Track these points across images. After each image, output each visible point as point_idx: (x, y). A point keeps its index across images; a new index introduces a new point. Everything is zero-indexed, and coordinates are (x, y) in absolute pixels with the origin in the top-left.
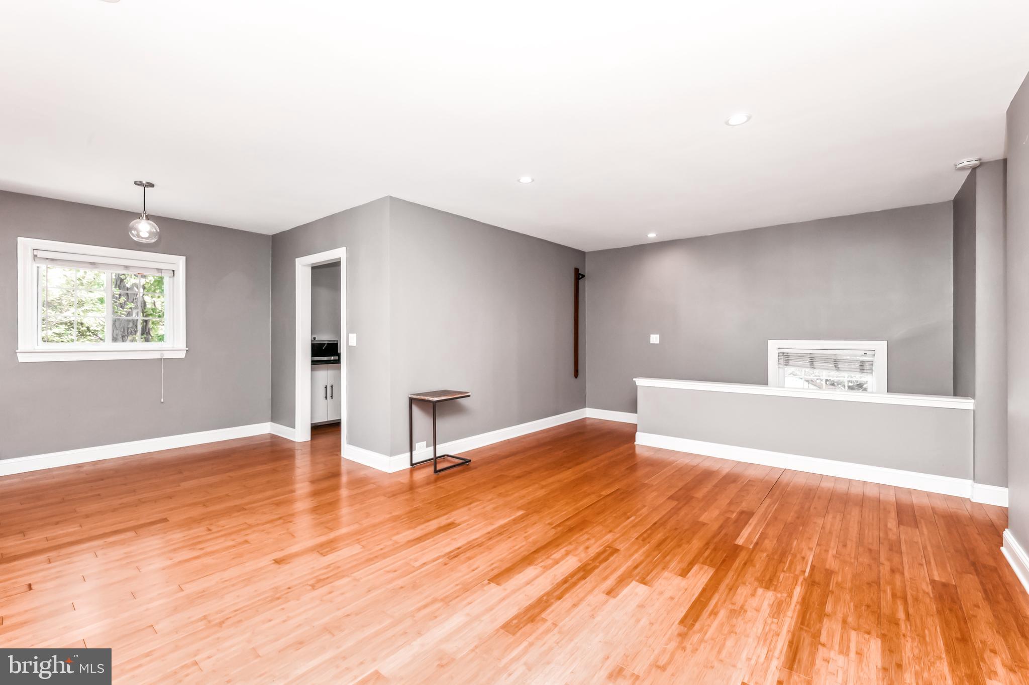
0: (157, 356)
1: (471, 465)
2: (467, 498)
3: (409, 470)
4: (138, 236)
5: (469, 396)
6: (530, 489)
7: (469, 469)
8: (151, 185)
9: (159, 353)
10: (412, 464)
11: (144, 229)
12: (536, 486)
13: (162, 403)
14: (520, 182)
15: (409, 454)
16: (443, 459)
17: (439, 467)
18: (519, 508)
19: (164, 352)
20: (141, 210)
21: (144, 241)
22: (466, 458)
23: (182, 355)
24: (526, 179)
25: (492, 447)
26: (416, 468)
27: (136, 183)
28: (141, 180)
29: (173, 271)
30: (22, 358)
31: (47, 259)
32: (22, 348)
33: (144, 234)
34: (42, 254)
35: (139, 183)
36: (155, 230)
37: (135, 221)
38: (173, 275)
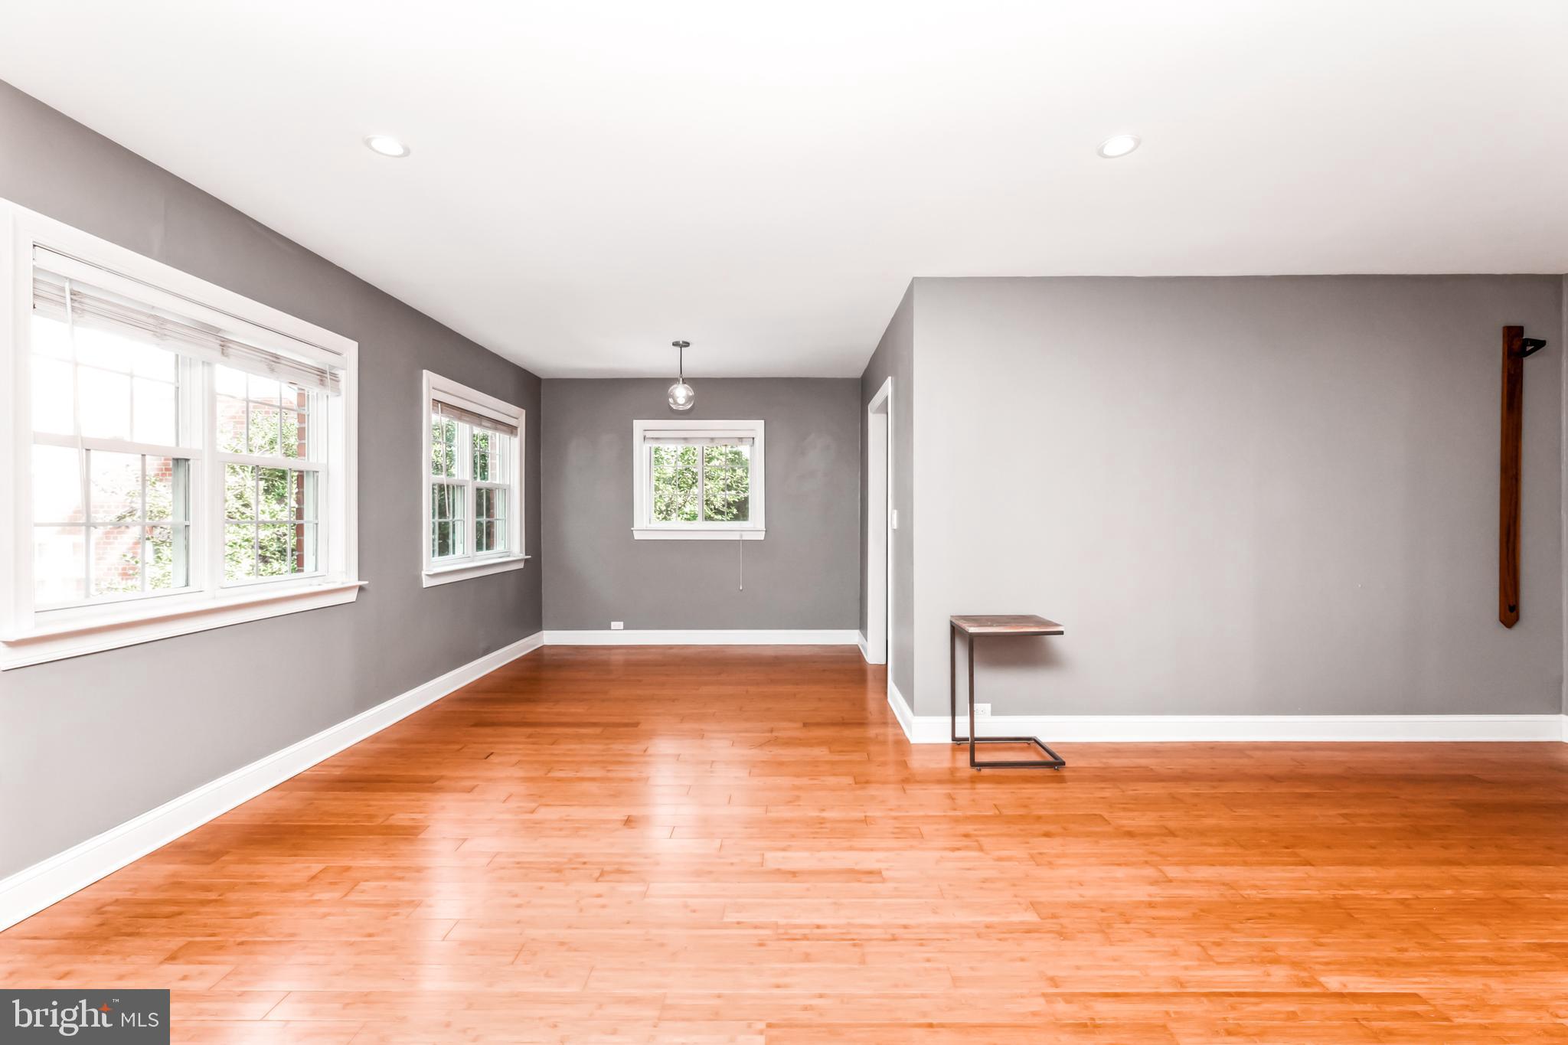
0: (735, 537)
1: (1066, 773)
2: (966, 836)
3: (950, 747)
4: (676, 403)
5: (1061, 633)
6: (1120, 872)
7: (1061, 780)
8: (687, 344)
9: (739, 533)
10: (954, 739)
11: (681, 394)
12: (1150, 872)
13: (742, 590)
14: (1106, 157)
15: (949, 719)
16: (1026, 745)
17: (980, 757)
18: (1034, 905)
19: (743, 533)
20: (677, 374)
21: (681, 408)
22: (1059, 755)
23: (761, 536)
24: (1118, 145)
25: (1117, 750)
26: (961, 746)
27: (673, 345)
28: (677, 340)
29: (753, 438)
30: (637, 536)
31: (652, 438)
32: (637, 525)
33: (681, 400)
34: (649, 434)
35: (675, 344)
36: (691, 394)
37: (672, 388)
38: (753, 443)
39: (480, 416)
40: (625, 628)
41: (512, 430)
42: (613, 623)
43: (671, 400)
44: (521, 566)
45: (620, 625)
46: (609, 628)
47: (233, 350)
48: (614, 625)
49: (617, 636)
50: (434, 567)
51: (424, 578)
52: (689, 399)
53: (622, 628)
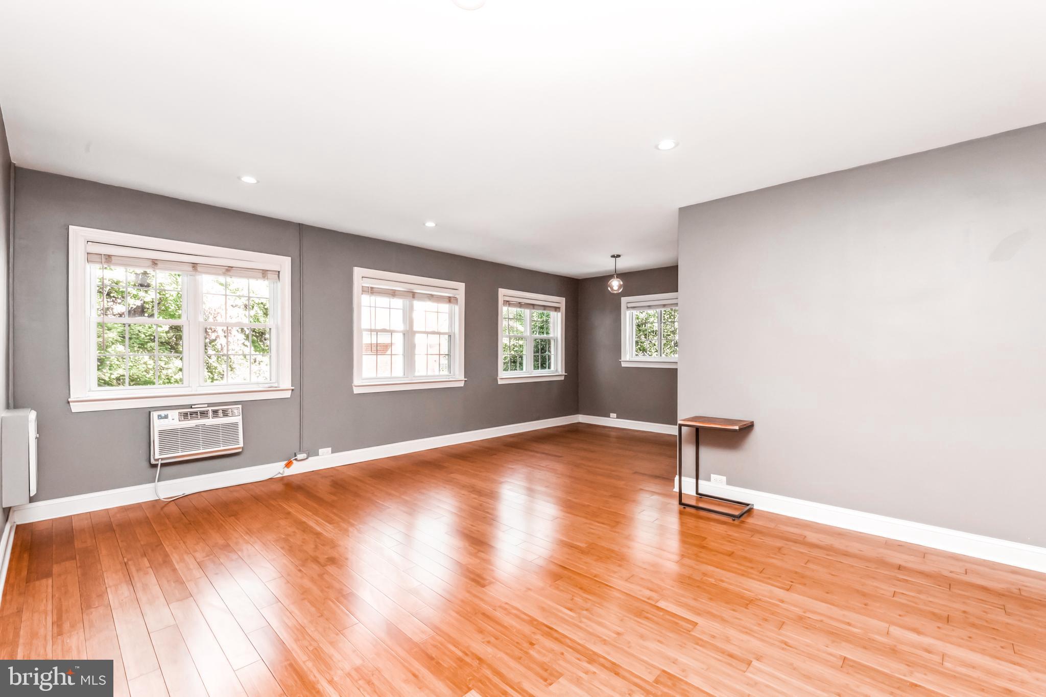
4: (612, 288)
8: (619, 256)
10: (697, 493)
11: (615, 284)
20: (613, 273)
21: (615, 292)
28: (613, 254)
30: (624, 365)
31: (631, 307)
32: (623, 359)
33: (616, 288)
34: (630, 305)
35: (613, 256)
36: (622, 283)
37: (610, 281)
39: (533, 305)
40: (617, 417)
41: (557, 309)
43: (609, 289)
44: (562, 378)
45: (614, 415)
46: (609, 417)
47: (416, 295)
48: (612, 415)
49: (613, 421)
50: (505, 376)
51: (499, 380)
52: (620, 287)
53: (615, 417)
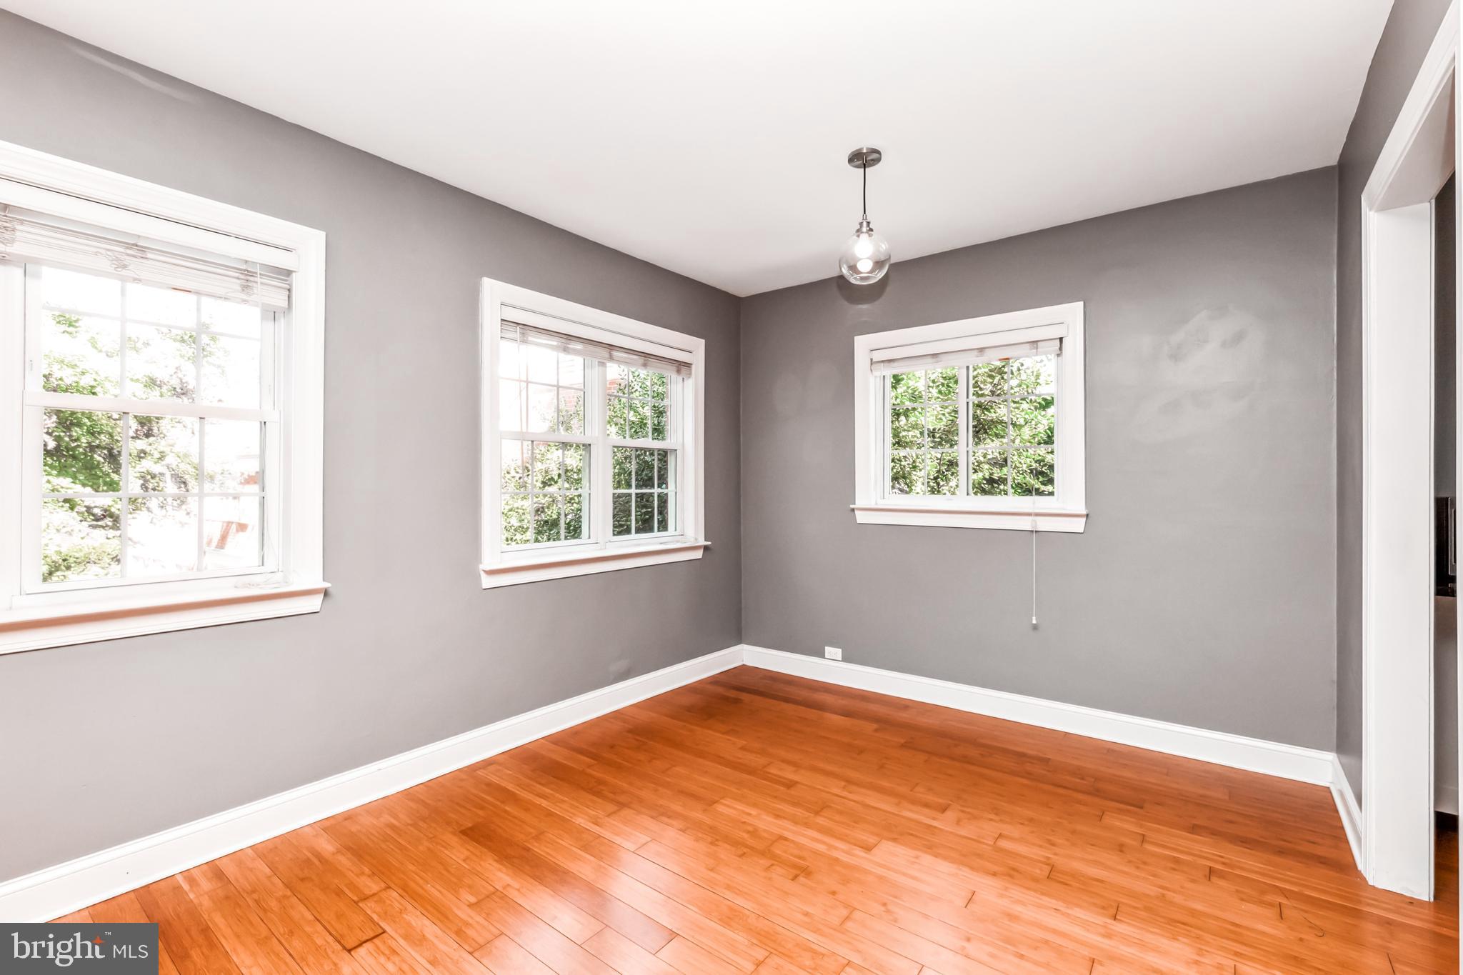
0: (1024, 524)
4: (855, 272)
8: (876, 156)
13: (1035, 627)
21: (867, 282)
23: (1078, 526)
29: (1061, 339)
30: (861, 517)
31: (883, 361)
32: (859, 503)
34: (878, 356)
38: (1061, 349)
40: (845, 659)
41: (687, 369)
42: (827, 649)
43: (846, 268)
44: (699, 554)
45: (836, 653)
46: (823, 656)
48: (830, 651)
49: (833, 670)
52: (881, 261)
53: (841, 659)
